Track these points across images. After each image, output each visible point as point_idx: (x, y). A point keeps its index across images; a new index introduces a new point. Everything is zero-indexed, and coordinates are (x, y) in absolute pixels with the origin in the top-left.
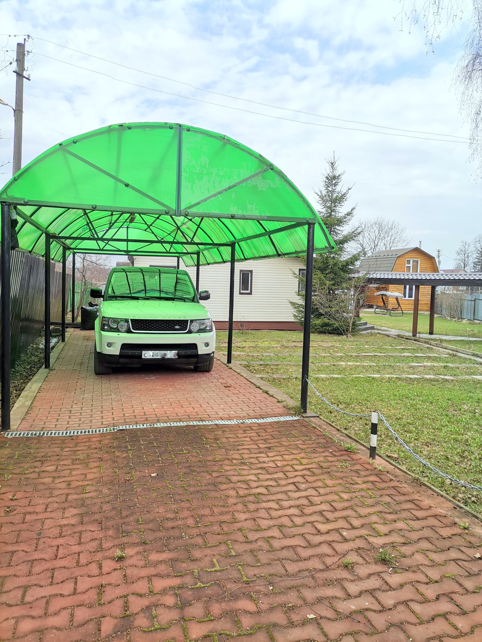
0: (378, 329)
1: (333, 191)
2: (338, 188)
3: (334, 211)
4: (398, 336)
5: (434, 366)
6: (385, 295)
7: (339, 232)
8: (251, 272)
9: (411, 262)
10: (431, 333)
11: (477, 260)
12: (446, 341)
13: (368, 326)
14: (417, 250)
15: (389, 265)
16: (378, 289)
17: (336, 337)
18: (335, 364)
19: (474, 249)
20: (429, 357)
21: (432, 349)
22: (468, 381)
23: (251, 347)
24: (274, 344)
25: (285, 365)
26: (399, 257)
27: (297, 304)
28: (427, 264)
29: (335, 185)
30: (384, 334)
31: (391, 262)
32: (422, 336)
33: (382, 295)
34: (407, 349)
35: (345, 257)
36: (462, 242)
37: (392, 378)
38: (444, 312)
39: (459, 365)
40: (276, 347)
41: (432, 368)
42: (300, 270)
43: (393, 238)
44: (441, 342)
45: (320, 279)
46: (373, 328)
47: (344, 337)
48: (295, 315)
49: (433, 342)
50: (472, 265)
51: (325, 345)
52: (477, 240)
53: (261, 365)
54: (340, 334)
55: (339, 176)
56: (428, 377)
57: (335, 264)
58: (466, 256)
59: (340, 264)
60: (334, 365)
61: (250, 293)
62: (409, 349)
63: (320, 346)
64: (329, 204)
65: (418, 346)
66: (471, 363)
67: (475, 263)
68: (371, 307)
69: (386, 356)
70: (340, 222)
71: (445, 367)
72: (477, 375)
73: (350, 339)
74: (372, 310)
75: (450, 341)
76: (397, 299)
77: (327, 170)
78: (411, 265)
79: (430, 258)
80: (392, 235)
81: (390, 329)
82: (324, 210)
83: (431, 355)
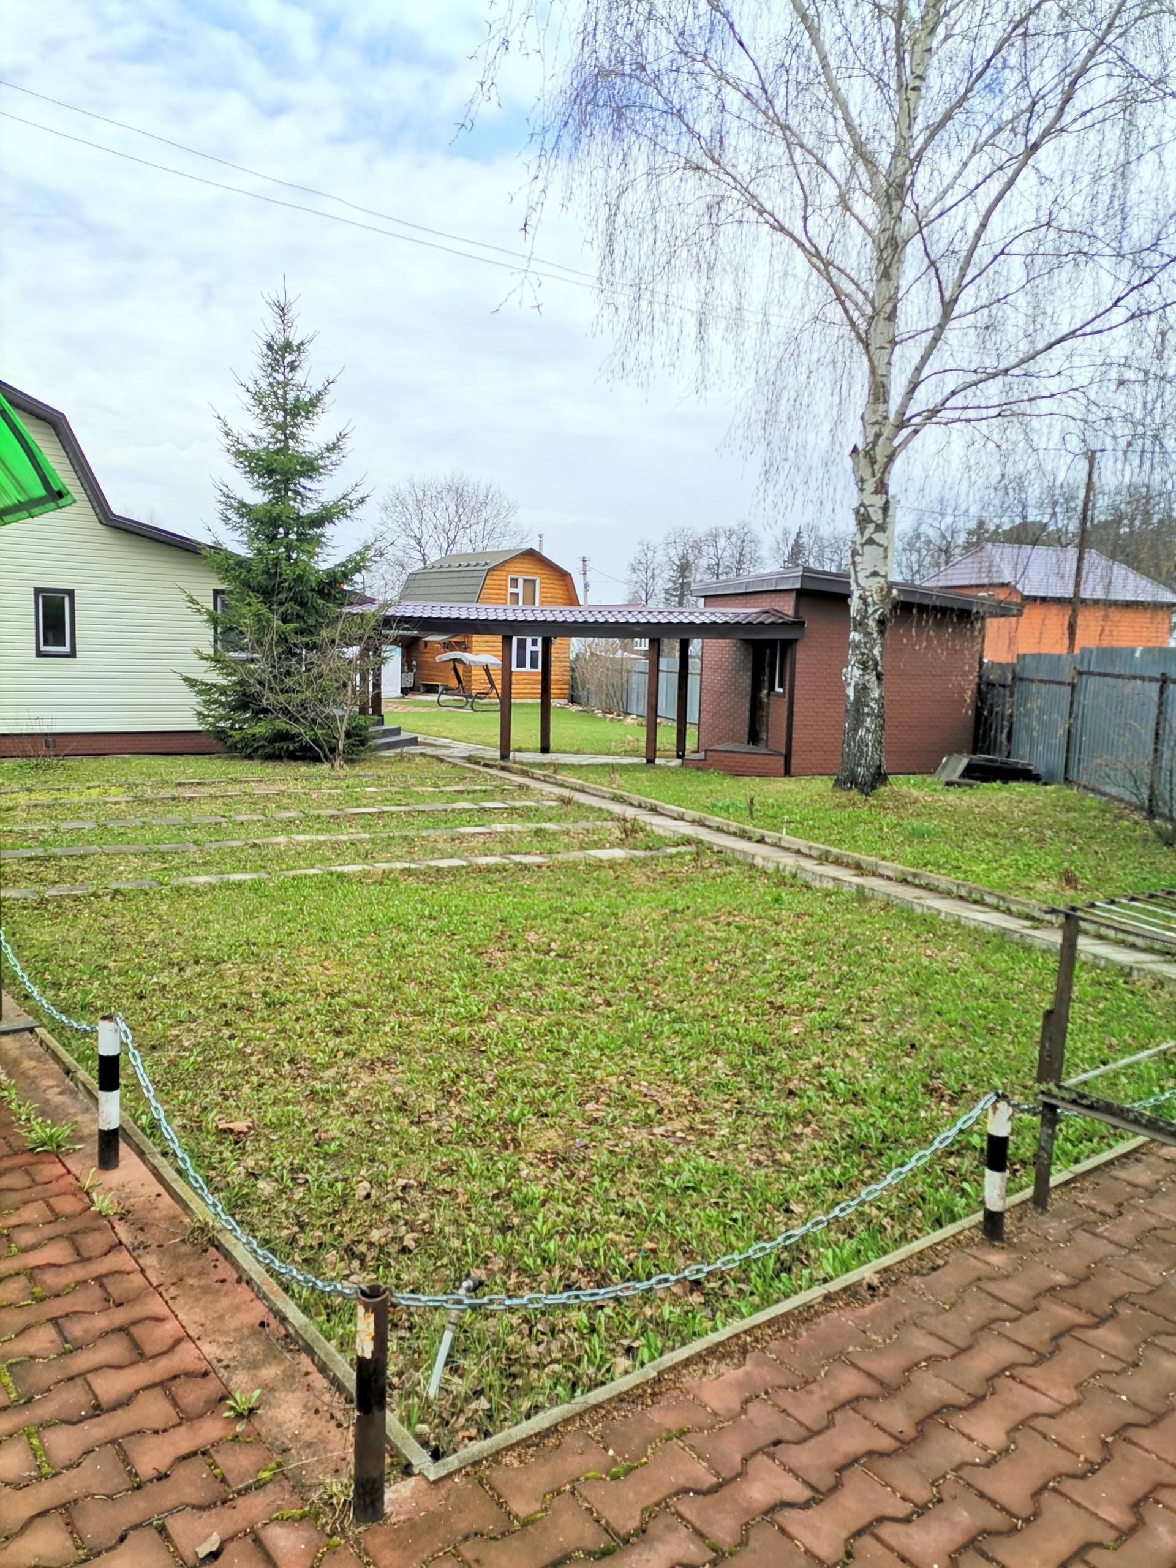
0: (426, 744)
1: (285, 384)
2: (299, 377)
3: (293, 436)
4: (470, 759)
5: (512, 833)
6: (460, 661)
7: (309, 494)
8: (71, 593)
9: (521, 582)
10: (545, 749)
11: (670, 585)
12: (572, 767)
13: (404, 735)
14: (531, 555)
15: (470, 589)
16: (448, 646)
17: (304, 769)
18: (257, 842)
19: (666, 559)
20: (514, 808)
21: (528, 787)
22: (575, 865)
23: (36, 806)
24: (116, 794)
25: (107, 855)
26: (492, 569)
27: (203, 684)
28: (556, 589)
29: (293, 367)
30: (433, 756)
31: (473, 581)
32: (519, 756)
33: (454, 660)
34: (469, 792)
35: (327, 560)
36: (641, 544)
37: (391, 871)
38: (593, 701)
39: (570, 827)
40: (116, 803)
41: (505, 839)
42: (216, 592)
43: (489, 526)
44: (555, 772)
45: (258, 616)
46: (414, 742)
47: (326, 766)
48: (200, 713)
49: (538, 772)
50: (663, 595)
51: (261, 790)
52: (671, 540)
53: (30, 859)
54: (317, 759)
55: (302, 344)
56: (483, 861)
57: (300, 577)
58: (649, 574)
59: (313, 578)
60: (255, 845)
61: (72, 654)
62: (474, 791)
63: (246, 794)
64: (279, 417)
65: (498, 783)
66: (598, 818)
67: (667, 591)
68: (431, 689)
69: (409, 812)
70: (310, 467)
71: (538, 832)
72: (604, 847)
73: (342, 773)
74: (433, 697)
75: (581, 766)
76: (487, 670)
77: (270, 327)
78: (520, 590)
79: (563, 576)
80: (486, 521)
81: (455, 744)
82: (265, 433)
83: (517, 804)
